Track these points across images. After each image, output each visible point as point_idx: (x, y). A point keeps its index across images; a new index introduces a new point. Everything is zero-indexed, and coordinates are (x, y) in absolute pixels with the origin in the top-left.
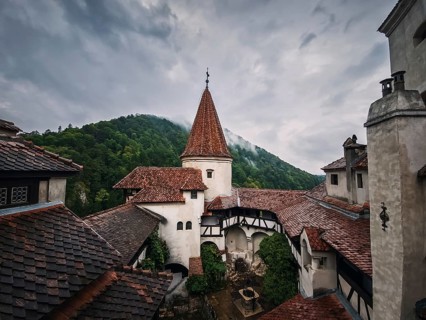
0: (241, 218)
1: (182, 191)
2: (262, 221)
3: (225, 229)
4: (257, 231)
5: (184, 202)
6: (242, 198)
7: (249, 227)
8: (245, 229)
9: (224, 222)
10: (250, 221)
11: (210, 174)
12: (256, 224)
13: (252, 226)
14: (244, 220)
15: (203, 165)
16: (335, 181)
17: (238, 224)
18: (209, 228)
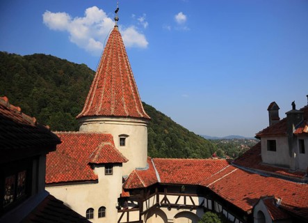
0: (161, 197)
1: (93, 165)
2: (188, 198)
3: (145, 213)
4: (181, 210)
5: (96, 181)
6: (161, 171)
7: (170, 207)
10: (172, 199)
11: (122, 141)
12: (181, 202)
13: (176, 206)
14: (165, 199)
17: (157, 204)
18: (126, 213)
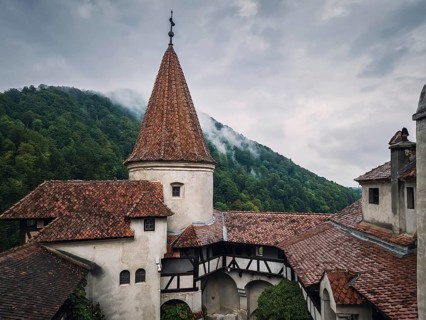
0: (229, 260)
1: (128, 220)
2: (262, 263)
4: (254, 279)
5: (131, 238)
6: (231, 228)
7: (241, 272)
8: (235, 277)
9: (201, 266)
10: (242, 263)
11: (176, 189)
12: (253, 267)
13: (247, 272)
14: (234, 262)
15: (164, 176)
16: (374, 198)
17: (224, 268)
18: (176, 278)
